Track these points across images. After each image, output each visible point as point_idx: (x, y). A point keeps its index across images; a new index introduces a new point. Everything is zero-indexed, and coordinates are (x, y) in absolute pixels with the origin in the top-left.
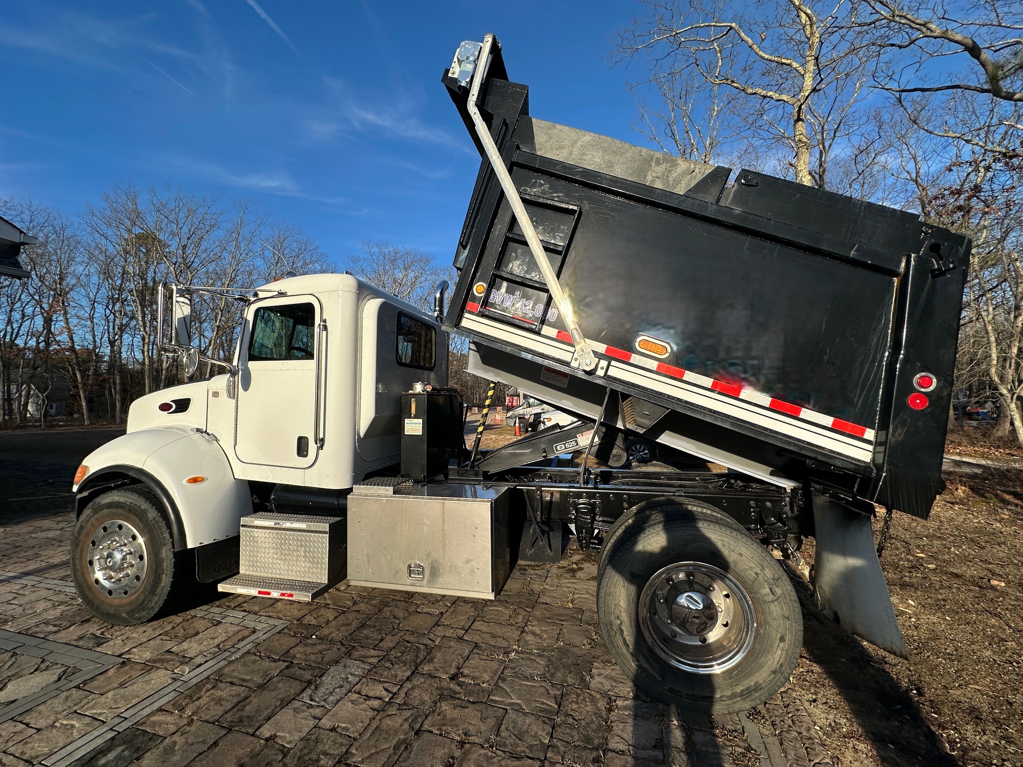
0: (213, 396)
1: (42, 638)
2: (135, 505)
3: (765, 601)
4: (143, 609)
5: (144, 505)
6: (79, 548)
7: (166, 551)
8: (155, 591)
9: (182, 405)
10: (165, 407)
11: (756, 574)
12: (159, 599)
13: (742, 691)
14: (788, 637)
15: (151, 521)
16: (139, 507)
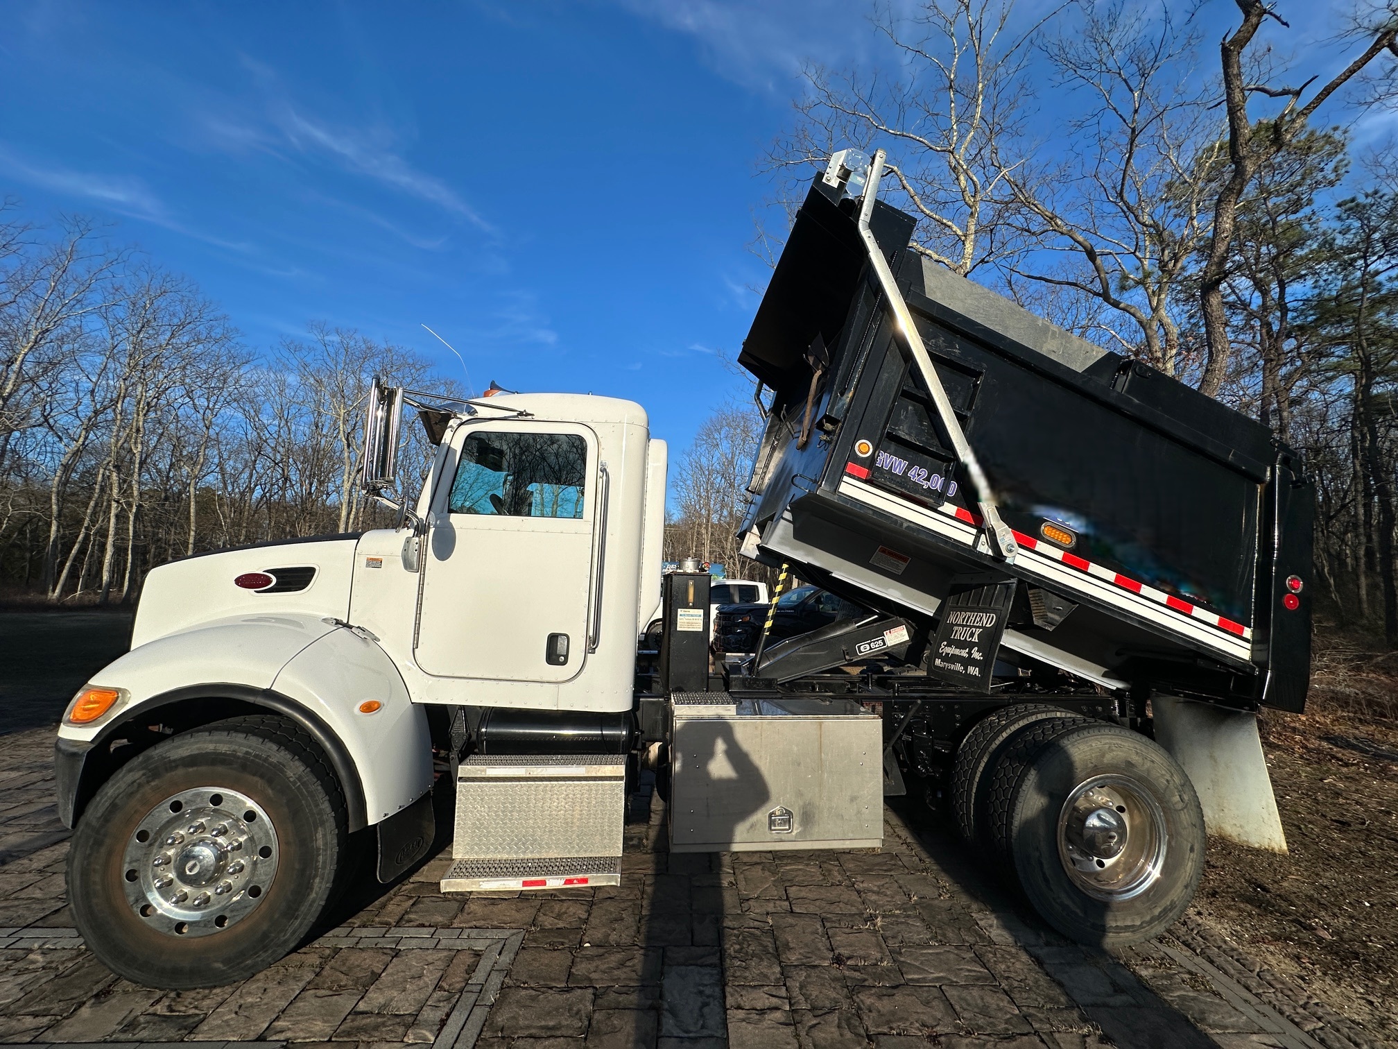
0: (368, 565)
1: (30, 1043)
2: (256, 756)
3: (1176, 810)
4: (265, 948)
5: (274, 753)
6: (103, 850)
7: (324, 836)
8: (297, 910)
9: (295, 579)
10: (249, 581)
11: (1167, 781)
12: (301, 924)
13: (1160, 913)
14: (1196, 847)
15: (294, 783)
16: (266, 760)
